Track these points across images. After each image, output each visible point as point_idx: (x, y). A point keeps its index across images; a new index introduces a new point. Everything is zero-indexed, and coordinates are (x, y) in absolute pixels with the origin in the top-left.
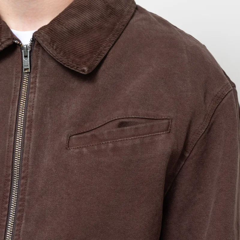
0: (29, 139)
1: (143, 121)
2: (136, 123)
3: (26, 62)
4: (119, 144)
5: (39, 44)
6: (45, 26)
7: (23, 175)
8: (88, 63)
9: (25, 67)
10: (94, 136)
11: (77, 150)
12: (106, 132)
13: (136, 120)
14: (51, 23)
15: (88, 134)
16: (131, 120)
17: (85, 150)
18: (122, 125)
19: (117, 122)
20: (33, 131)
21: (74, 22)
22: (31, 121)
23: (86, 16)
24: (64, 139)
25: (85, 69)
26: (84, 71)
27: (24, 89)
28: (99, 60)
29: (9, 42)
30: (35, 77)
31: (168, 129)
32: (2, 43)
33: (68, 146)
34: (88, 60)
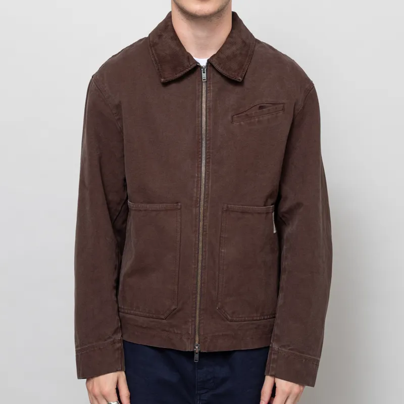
0: (209, 119)
1: (271, 105)
2: (268, 107)
3: (204, 75)
4: (261, 118)
6: (214, 55)
7: (208, 139)
9: (203, 77)
10: (247, 115)
11: (238, 123)
12: (253, 112)
13: (268, 105)
14: (217, 52)
15: (243, 114)
16: (265, 105)
17: (242, 123)
18: (261, 108)
19: (258, 106)
20: (211, 114)
21: (228, 52)
23: (234, 48)
24: (230, 118)
25: (240, 78)
26: (239, 80)
29: (194, 65)
30: (210, 84)
31: (283, 110)
32: (191, 65)
33: (232, 122)
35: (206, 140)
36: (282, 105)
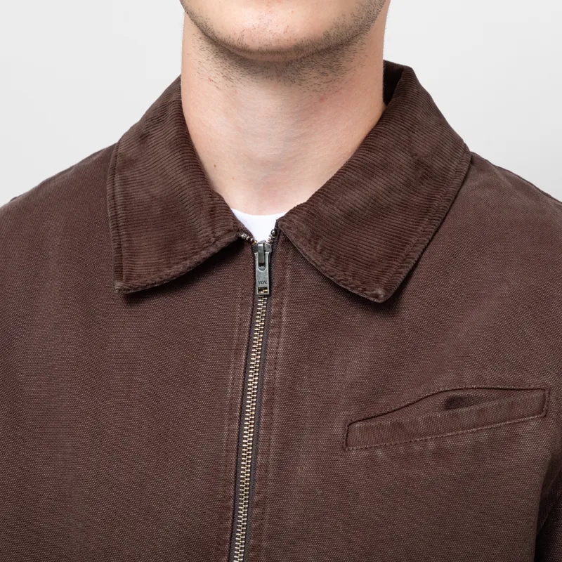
0: (269, 427)
1: (494, 394)
2: (480, 400)
3: (262, 275)
4: (449, 443)
5: (287, 240)
6: (300, 207)
7: (256, 498)
8: (385, 280)
9: (259, 285)
10: (398, 426)
11: (365, 454)
12: (421, 418)
13: (481, 393)
14: (311, 200)
15: (386, 422)
16: (471, 393)
17: (379, 452)
18: (452, 403)
19: (442, 398)
20: (276, 410)
21: (355, 198)
22: (272, 391)
23: (378, 185)
24: (338, 429)
25: (380, 292)
26: (377, 296)
27: (258, 329)
28: (405, 271)
29: (230, 238)
30: (280, 304)
31: (542, 411)
32: (218, 239)
33: (346, 444)
34: (384, 272)
35: (252, 505)
36: (539, 394)
